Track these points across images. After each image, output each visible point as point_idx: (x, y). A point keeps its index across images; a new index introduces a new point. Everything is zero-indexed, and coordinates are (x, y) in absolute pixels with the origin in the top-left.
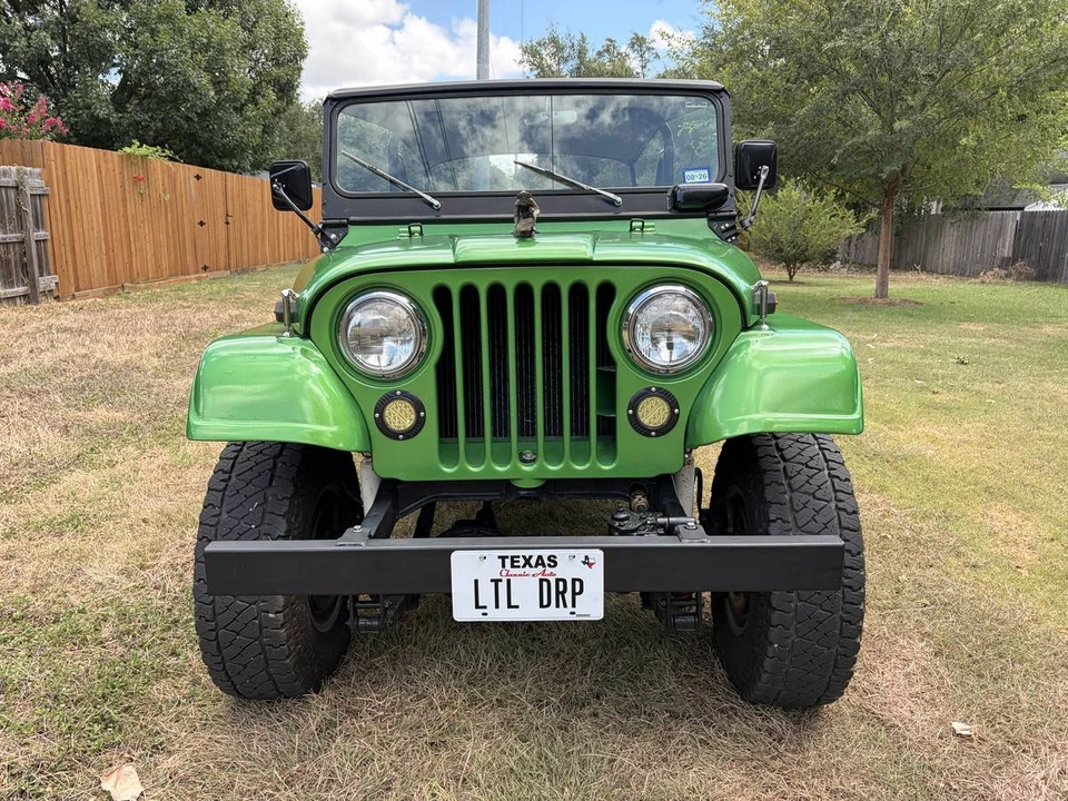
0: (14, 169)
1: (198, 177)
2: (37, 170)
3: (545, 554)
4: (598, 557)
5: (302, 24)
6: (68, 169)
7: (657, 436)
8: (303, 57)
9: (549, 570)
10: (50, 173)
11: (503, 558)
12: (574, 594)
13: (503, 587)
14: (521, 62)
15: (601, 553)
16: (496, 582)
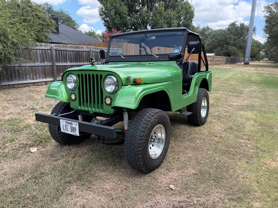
0: (116, 49)
1: (159, 49)
2: (121, 49)
3: (71, 122)
4: (77, 124)
5: (194, 9)
6: (128, 48)
7: (109, 106)
8: (193, 18)
9: (72, 125)
10: (124, 49)
11: (66, 122)
12: (75, 130)
13: (66, 126)
14: (264, 11)
15: (78, 123)
16: (65, 126)
